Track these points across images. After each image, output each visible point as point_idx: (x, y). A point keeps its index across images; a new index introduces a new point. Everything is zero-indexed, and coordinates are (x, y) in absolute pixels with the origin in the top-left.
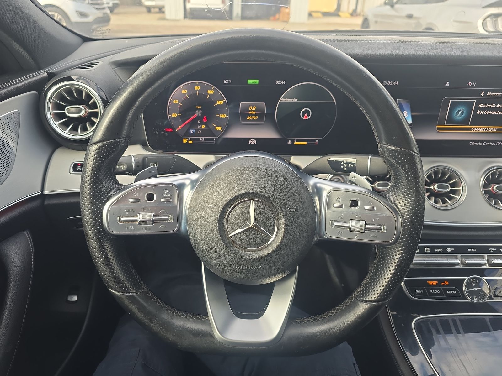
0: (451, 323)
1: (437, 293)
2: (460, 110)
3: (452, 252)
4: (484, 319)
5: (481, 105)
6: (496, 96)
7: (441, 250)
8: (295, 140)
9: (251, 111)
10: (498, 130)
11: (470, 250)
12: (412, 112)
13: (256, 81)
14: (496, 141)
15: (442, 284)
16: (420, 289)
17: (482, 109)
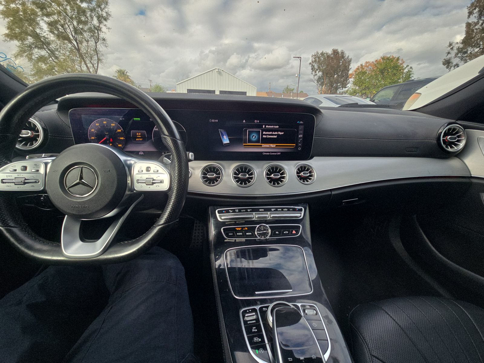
0: (247, 252)
1: (241, 235)
2: (254, 136)
3: (250, 211)
4: (266, 248)
5: (264, 133)
6: (271, 128)
7: (245, 211)
8: (166, 152)
9: (138, 135)
10: (276, 146)
11: (260, 210)
12: (228, 136)
13: (139, 119)
14: (269, 152)
15: (244, 229)
16: (231, 233)
17: (265, 135)
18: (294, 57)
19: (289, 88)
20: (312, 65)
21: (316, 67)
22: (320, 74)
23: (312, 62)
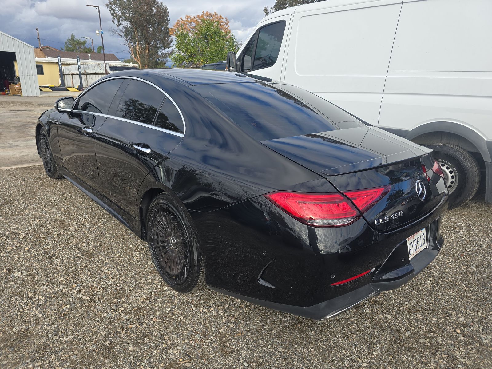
18: (88, 5)
19: (75, 39)
20: (111, 9)
21: (118, 12)
22: (127, 24)
23: (111, 4)
